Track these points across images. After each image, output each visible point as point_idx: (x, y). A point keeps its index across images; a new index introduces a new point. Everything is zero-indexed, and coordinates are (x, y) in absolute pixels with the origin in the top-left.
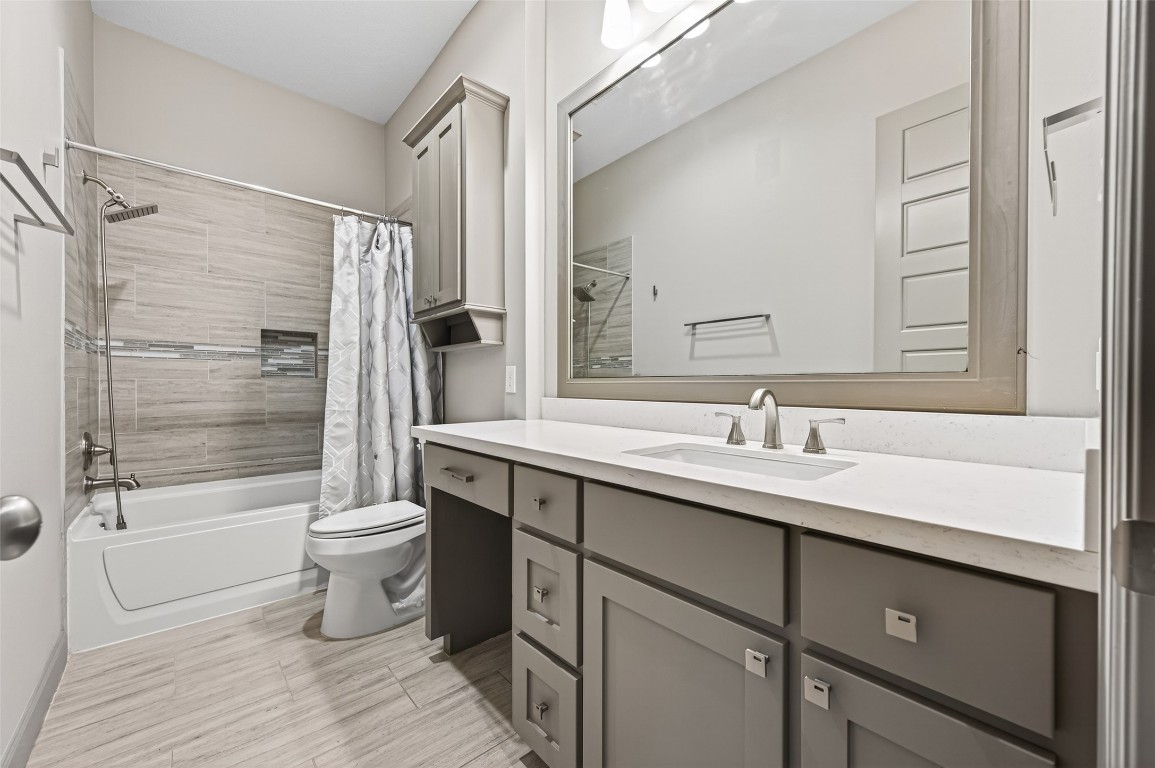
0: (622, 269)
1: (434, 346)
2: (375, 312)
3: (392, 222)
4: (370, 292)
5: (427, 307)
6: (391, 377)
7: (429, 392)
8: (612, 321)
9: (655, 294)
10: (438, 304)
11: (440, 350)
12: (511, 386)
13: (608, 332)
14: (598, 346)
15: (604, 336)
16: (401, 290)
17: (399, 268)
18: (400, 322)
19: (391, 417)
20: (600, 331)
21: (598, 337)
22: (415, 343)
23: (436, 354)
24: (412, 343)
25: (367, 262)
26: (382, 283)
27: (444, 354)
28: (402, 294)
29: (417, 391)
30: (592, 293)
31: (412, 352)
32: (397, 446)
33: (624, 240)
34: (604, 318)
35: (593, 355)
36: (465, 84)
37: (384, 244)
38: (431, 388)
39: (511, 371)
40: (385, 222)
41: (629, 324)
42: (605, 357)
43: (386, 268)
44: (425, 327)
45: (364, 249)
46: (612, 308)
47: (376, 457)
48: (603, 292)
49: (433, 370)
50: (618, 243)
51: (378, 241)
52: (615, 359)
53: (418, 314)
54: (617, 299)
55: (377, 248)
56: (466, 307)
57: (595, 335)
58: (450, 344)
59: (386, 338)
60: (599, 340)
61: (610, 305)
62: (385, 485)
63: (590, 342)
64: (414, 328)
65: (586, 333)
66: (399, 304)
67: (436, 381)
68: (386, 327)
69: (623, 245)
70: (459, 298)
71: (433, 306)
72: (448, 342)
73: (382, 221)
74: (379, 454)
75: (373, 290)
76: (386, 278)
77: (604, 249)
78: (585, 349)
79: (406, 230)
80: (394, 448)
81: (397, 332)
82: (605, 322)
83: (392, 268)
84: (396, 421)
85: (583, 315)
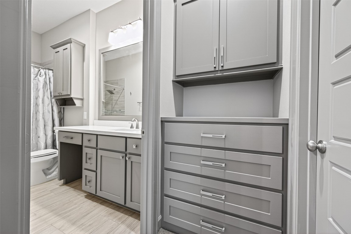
0: (122, 86)
1: (60, 106)
2: (39, 95)
3: (46, 69)
4: (37, 89)
5: (58, 95)
6: (44, 114)
7: (58, 118)
8: (120, 100)
9: (131, 94)
10: (62, 95)
11: (62, 107)
12: (85, 117)
13: (118, 103)
14: (115, 106)
15: (117, 104)
16: (49, 89)
17: (48, 82)
18: (48, 98)
19: (45, 126)
20: (116, 103)
21: (115, 104)
22: (53, 104)
23: (61, 108)
24: (52, 105)
25: (36, 80)
26: (42, 87)
27: (63, 108)
28: (49, 90)
29: (54, 118)
30: (114, 92)
31: (52, 107)
32: (47, 134)
33: (123, 79)
34: (117, 99)
35: (114, 109)
36: (72, 40)
37: (43, 76)
38: (59, 118)
39: (85, 113)
40: (43, 69)
41: (124, 101)
42: (118, 110)
43: (43, 83)
44: (57, 100)
45: (35, 76)
46: (120, 96)
47: (39, 137)
48: (117, 92)
49: (60, 112)
50: (121, 79)
51: (40, 74)
52: (120, 110)
53: (55, 97)
54: (121, 94)
55: (40, 76)
56: (71, 97)
57: (115, 103)
58: (66, 105)
59: (43, 103)
60: (116, 105)
61: (119, 95)
62: (43, 145)
63: (113, 105)
64: (53, 100)
65: (112, 103)
66: (48, 93)
67: (61, 116)
68: (43, 100)
69: (123, 80)
70: (69, 94)
71: (60, 95)
72: (65, 105)
73: (42, 68)
74: (40, 136)
75: (39, 89)
76: (43, 85)
77: (118, 80)
78: (112, 107)
79: (51, 72)
80: (45, 135)
81: (47, 101)
82: (118, 100)
83: (46, 83)
84: (47, 127)
85: (111, 98)
